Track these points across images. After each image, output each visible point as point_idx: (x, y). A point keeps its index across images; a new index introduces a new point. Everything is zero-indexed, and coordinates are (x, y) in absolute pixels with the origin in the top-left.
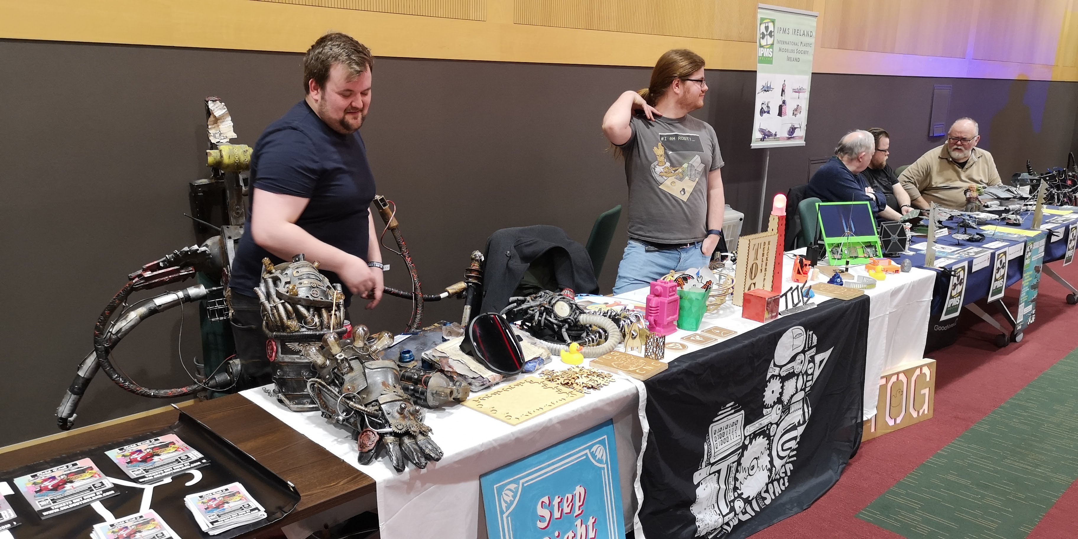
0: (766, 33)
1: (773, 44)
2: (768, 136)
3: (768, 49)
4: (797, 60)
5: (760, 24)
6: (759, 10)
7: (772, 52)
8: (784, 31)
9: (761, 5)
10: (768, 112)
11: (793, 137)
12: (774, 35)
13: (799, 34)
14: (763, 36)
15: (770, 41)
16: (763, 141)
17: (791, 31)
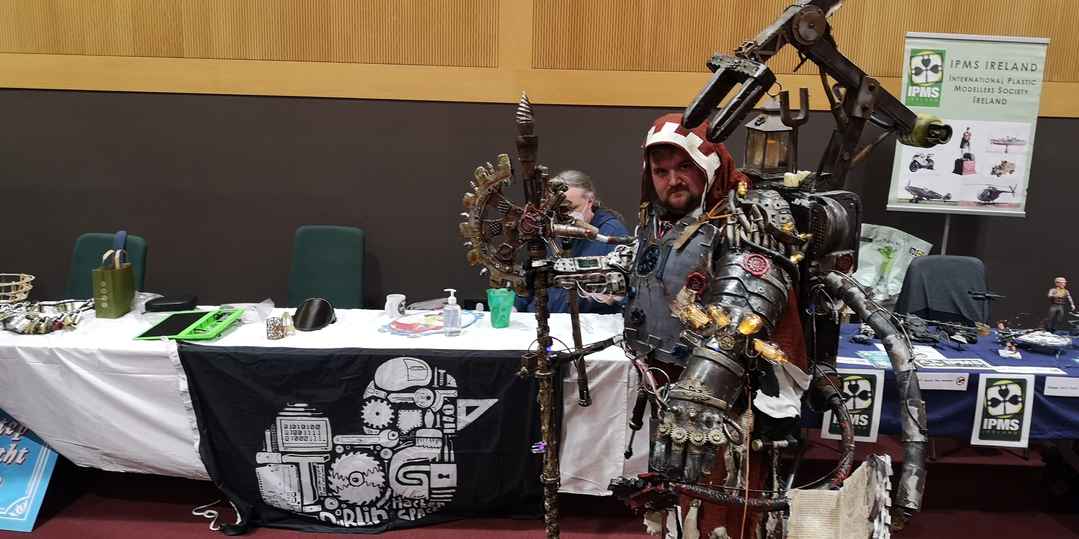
0: (924, 68)
1: (940, 82)
2: (929, 198)
3: (929, 89)
4: (1004, 102)
5: (911, 58)
6: (907, 40)
7: (939, 92)
8: (967, 65)
9: (909, 34)
10: (930, 167)
11: (993, 204)
12: (942, 71)
13: (1003, 67)
14: (918, 72)
15: (934, 77)
16: (917, 202)
17: (982, 65)
